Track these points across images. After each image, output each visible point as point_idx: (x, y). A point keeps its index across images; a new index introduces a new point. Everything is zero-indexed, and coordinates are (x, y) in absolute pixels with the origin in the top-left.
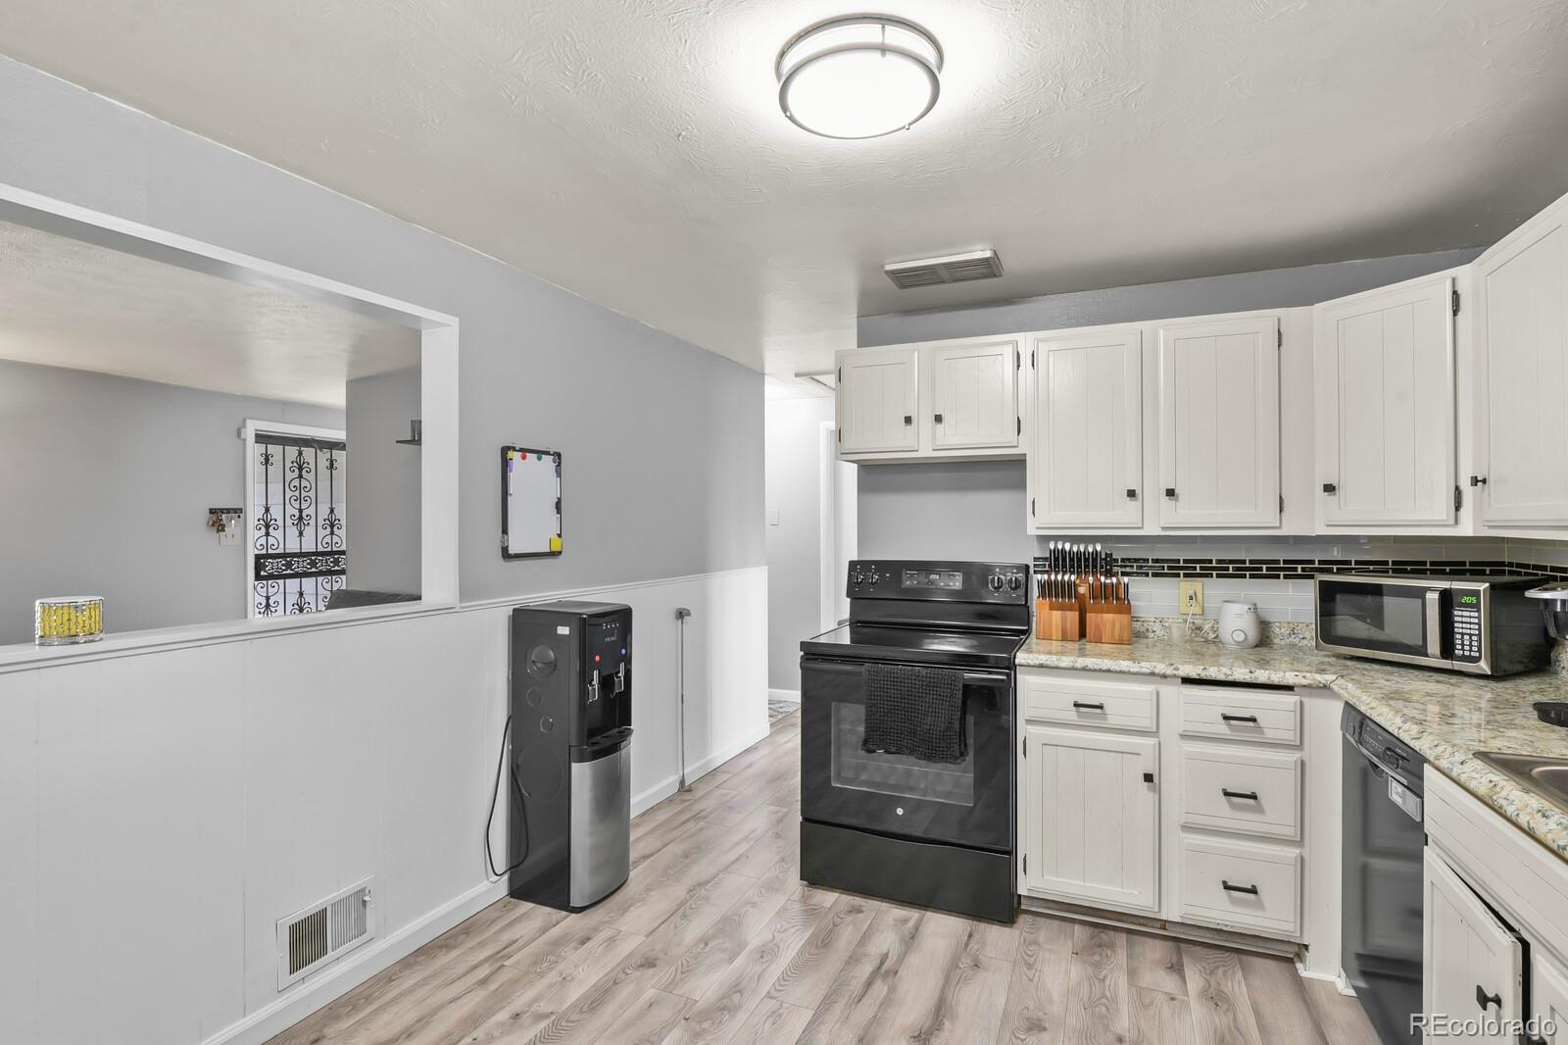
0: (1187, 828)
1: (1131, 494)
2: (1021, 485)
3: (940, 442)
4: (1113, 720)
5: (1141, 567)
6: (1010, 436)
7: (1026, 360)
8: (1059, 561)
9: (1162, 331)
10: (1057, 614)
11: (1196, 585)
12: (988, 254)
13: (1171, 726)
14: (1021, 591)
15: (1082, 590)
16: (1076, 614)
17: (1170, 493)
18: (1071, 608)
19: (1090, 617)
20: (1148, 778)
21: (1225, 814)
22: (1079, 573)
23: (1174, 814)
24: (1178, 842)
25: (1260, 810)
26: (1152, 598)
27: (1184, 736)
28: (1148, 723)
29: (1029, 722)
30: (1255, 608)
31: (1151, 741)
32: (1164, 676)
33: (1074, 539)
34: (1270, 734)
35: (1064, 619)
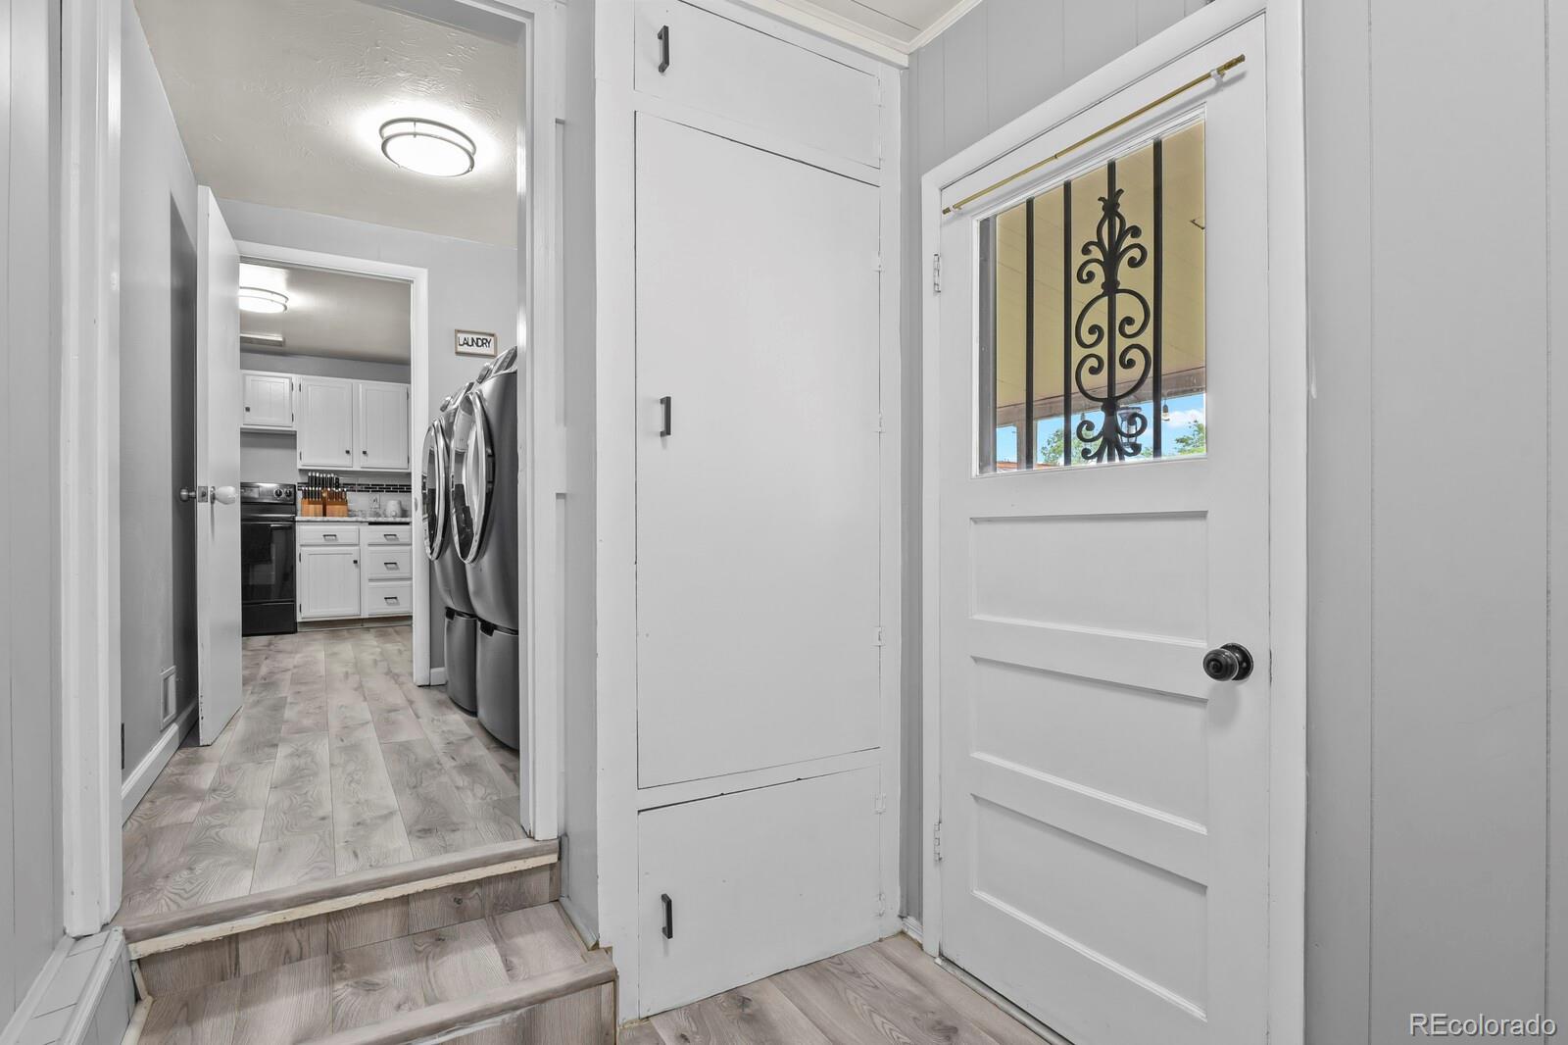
0: (371, 580)
1: (348, 452)
2: (294, 447)
3: (248, 421)
4: (340, 541)
5: (352, 487)
6: (288, 422)
7: (296, 388)
8: (314, 481)
9: (361, 385)
10: (312, 506)
11: (377, 495)
12: (280, 339)
13: (364, 541)
14: (292, 497)
15: (324, 495)
16: (321, 506)
17: (364, 453)
18: (319, 503)
19: (328, 507)
20: (355, 562)
21: (385, 572)
22: (323, 488)
23: (366, 575)
24: (367, 586)
25: (398, 568)
26: (358, 501)
27: (370, 545)
28: (356, 542)
29: (302, 546)
30: (400, 503)
31: (356, 548)
32: (362, 522)
33: (321, 471)
34: (401, 541)
35: (315, 508)
